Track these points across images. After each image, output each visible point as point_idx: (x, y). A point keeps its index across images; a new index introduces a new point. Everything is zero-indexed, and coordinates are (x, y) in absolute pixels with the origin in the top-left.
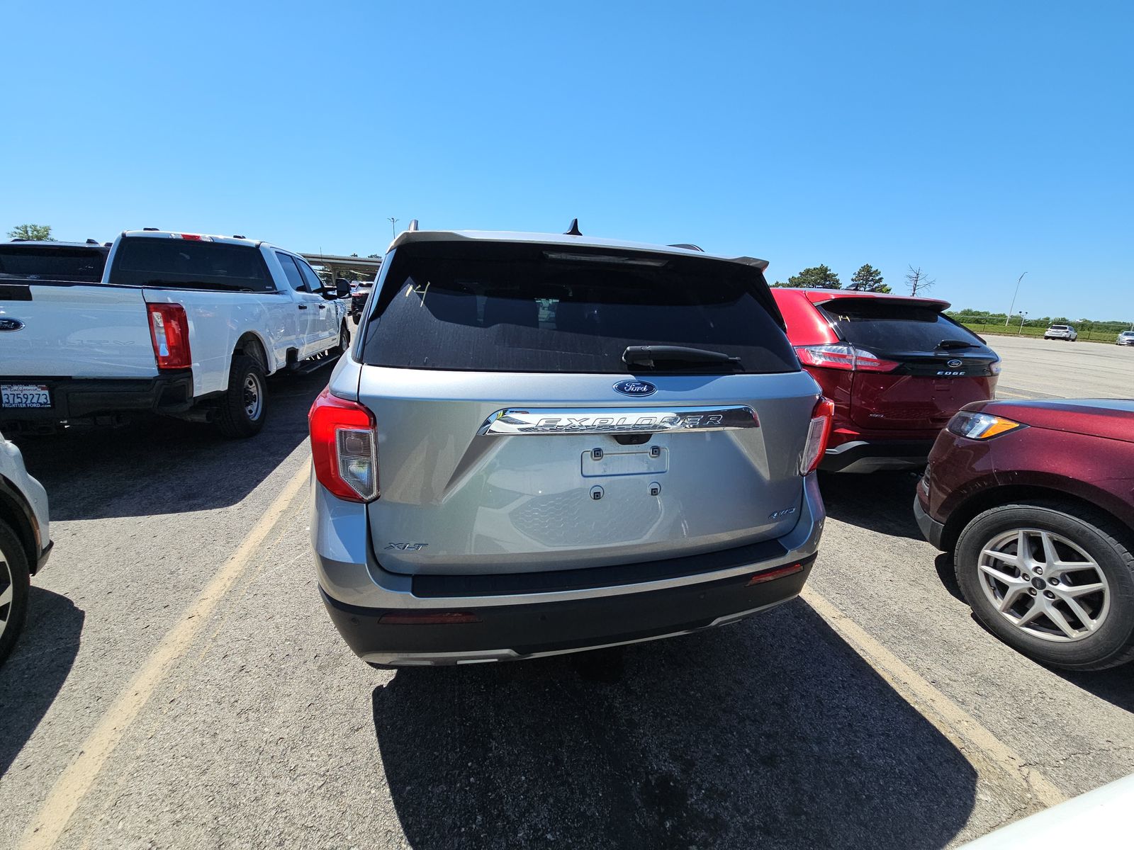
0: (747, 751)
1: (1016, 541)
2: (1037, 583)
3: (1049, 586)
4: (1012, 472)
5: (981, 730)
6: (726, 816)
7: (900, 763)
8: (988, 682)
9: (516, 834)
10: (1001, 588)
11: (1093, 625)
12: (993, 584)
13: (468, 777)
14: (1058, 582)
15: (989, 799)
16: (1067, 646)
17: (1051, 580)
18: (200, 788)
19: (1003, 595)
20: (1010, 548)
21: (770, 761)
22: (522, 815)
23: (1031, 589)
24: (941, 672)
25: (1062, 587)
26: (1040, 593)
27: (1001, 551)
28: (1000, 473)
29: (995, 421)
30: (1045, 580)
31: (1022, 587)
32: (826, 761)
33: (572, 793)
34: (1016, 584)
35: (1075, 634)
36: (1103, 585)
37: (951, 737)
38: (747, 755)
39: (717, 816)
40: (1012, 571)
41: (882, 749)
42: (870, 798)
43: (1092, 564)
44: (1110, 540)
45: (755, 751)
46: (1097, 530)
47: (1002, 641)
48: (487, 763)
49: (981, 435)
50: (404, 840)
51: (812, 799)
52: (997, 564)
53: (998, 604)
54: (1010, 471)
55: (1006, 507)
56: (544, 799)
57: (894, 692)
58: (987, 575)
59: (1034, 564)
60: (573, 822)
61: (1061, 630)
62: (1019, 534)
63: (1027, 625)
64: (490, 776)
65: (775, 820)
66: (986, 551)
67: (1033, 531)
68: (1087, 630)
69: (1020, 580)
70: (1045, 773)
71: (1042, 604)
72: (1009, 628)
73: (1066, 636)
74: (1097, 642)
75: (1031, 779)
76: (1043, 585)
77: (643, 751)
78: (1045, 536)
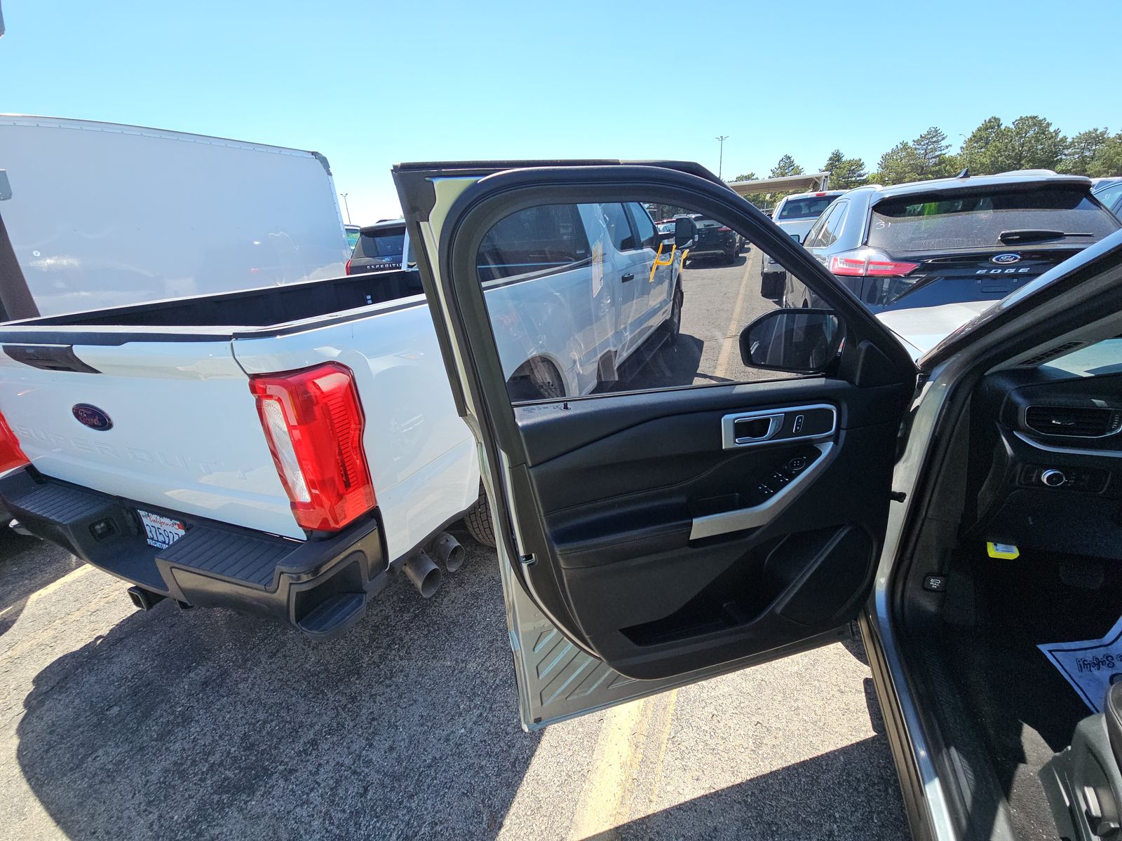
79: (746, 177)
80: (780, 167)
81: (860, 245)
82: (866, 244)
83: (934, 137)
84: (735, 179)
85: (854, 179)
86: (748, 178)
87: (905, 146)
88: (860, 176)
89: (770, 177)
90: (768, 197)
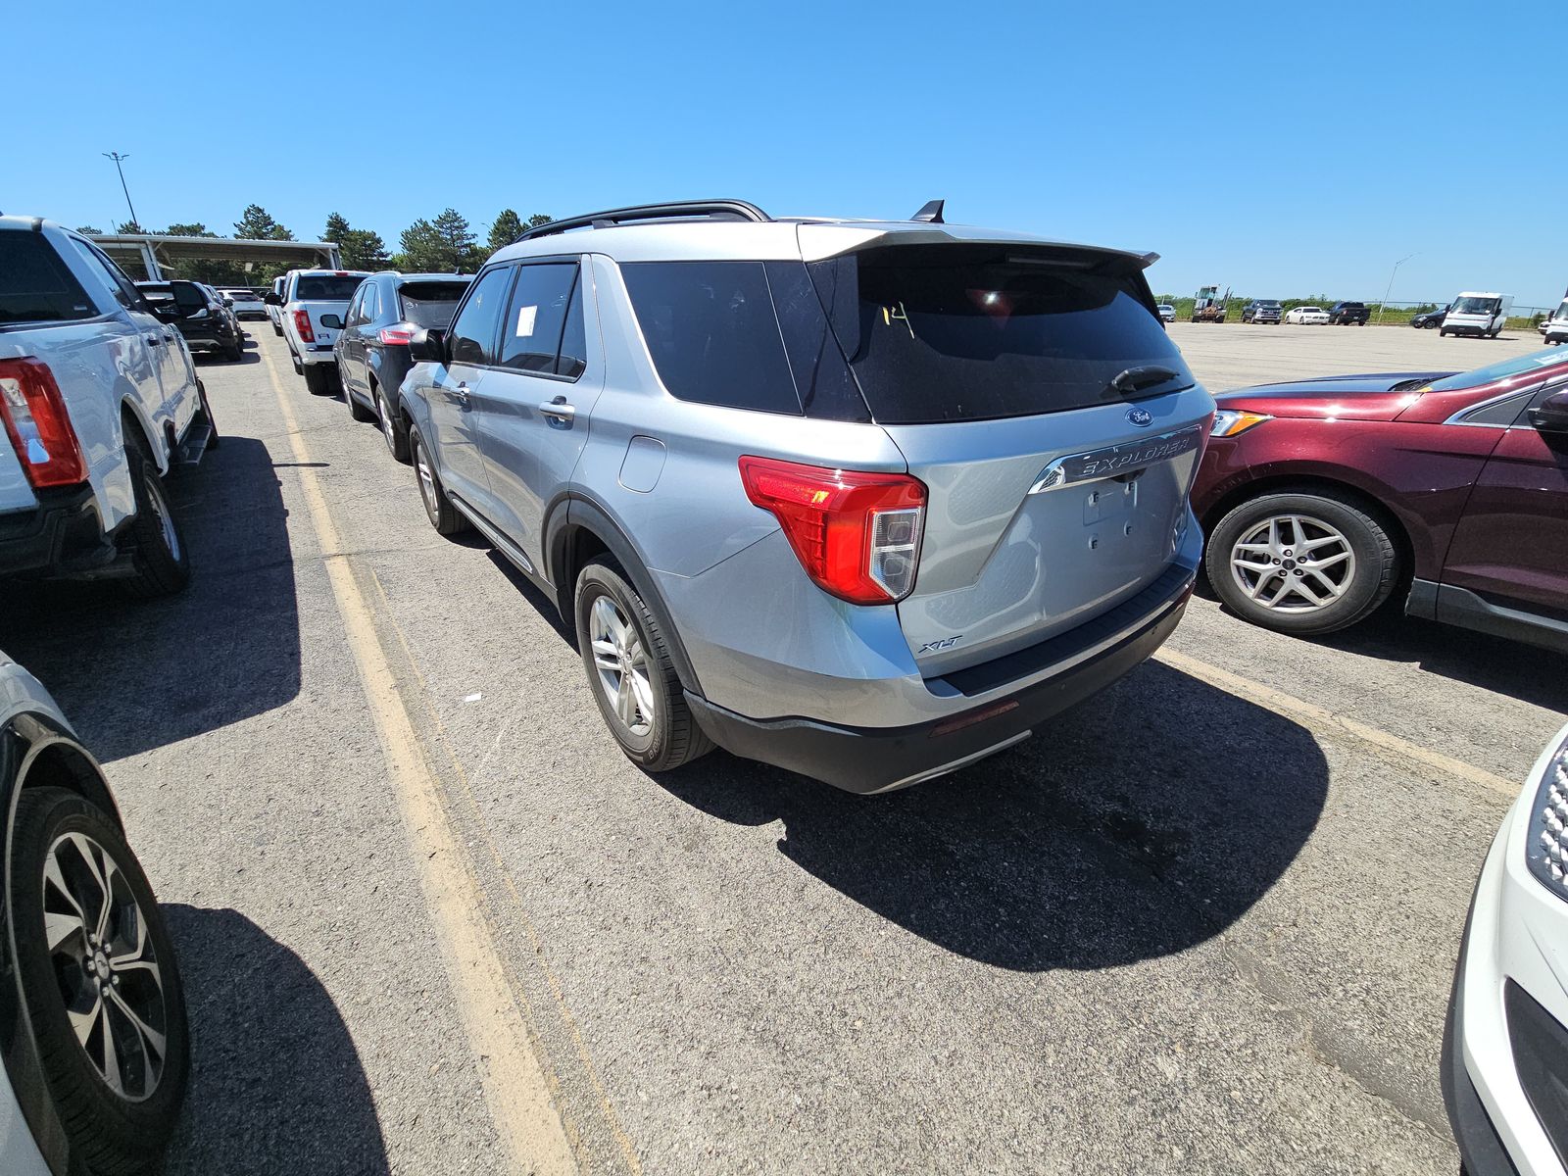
0: (1156, 772)
1: (1267, 531)
2: (1289, 565)
3: (1299, 566)
4: (1266, 465)
5: (1289, 698)
6: (1180, 825)
7: (1259, 741)
8: (1269, 660)
9: (1044, 908)
10: (1252, 577)
11: (1339, 590)
12: (1244, 575)
13: (958, 884)
14: (1306, 559)
15: (1330, 747)
16: (1318, 613)
17: (1299, 560)
18: (694, 1012)
19: (1254, 584)
20: (1262, 537)
21: (1176, 773)
22: (1034, 892)
23: (1280, 572)
24: (1235, 663)
25: (1310, 563)
26: (1290, 573)
27: (1250, 542)
28: (1253, 468)
29: (1240, 416)
30: (1295, 561)
31: (1271, 572)
32: (1213, 758)
33: (1057, 858)
34: (1266, 570)
35: (1323, 602)
36: (1349, 553)
37: (1274, 709)
38: (1158, 776)
39: (1176, 828)
40: (1261, 559)
41: (1241, 735)
42: (1259, 773)
43: (1338, 537)
44: (1355, 512)
45: (1160, 770)
46: (1344, 506)
47: (1254, 624)
48: (961, 865)
49: (1227, 431)
50: (955, 957)
51: (1225, 790)
52: (1247, 555)
53: (1250, 592)
54: (1264, 464)
55: (1258, 500)
56: (1039, 871)
57: (1217, 689)
58: (1238, 567)
59: (1284, 548)
60: (1079, 879)
61: (1309, 601)
62: (1271, 523)
63: (1277, 605)
64: (976, 875)
65: (1215, 814)
66: (1239, 545)
67: (1283, 518)
68: (1333, 596)
69: (1271, 565)
70: (1349, 717)
71: (1292, 583)
72: (1262, 611)
73: (1314, 605)
74: (1344, 604)
75: (1344, 724)
76: (1293, 565)
77: (1080, 803)
78: (1294, 520)
79: (188, 229)
80: (248, 222)
81: (399, 320)
82: (403, 319)
83: (451, 220)
84: (167, 230)
85: (375, 258)
86: (195, 230)
87: (426, 227)
88: (382, 255)
89: (236, 236)
90: (249, 267)
